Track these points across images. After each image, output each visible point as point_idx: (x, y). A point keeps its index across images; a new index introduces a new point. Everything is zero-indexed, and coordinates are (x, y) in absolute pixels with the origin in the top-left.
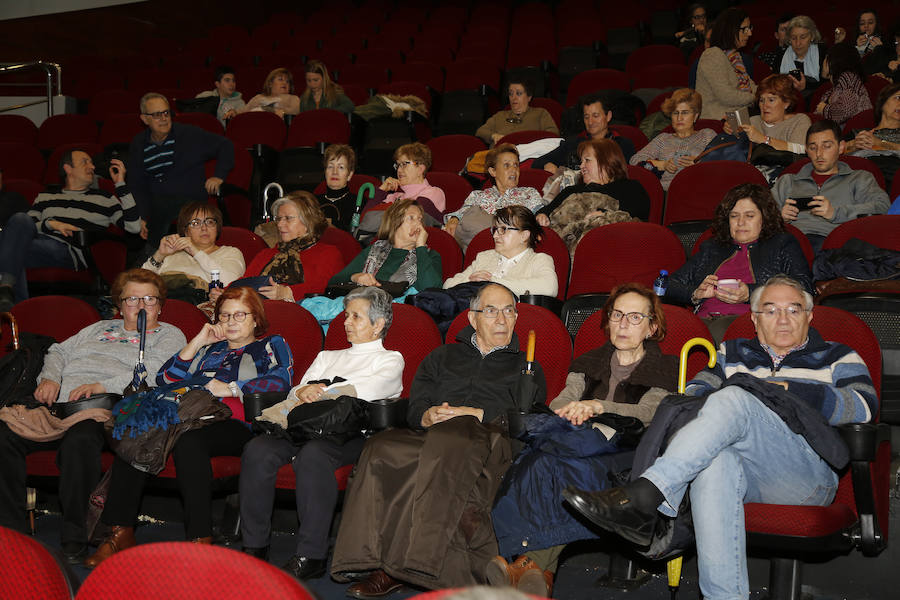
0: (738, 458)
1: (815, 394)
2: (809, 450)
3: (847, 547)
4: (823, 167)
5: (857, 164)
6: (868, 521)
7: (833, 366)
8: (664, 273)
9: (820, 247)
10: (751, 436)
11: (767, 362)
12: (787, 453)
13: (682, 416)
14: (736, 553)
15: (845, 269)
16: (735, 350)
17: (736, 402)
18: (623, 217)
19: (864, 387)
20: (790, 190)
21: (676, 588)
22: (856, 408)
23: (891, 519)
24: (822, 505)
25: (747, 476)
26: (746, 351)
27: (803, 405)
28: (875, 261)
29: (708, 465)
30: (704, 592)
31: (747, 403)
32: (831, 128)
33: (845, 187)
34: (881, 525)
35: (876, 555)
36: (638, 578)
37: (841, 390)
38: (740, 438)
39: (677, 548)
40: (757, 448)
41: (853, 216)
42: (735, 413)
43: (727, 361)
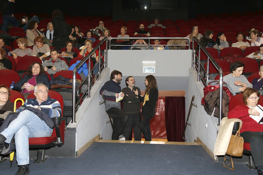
0: (27, 127)
1: (48, 111)
2: (45, 124)
3: (54, 145)
4: (55, 59)
5: (62, 59)
6: (59, 139)
7: (52, 104)
8: (13, 82)
9: (53, 77)
10: (31, 122)
11: (37, 104)
12: (40, 125)
13: (14, 118)
14: (26, 150)
15: (57, 82)
16: (30, 101)
17: (27, 113)
18: (3, 68)
19: (59, 109)
20: (47, 64)
21: (12, 161)
22: (56, 114)
23: (65, 138)
24: (48, 136)
25: (29, 131)
26: (32, 101)
27: (44, 113)
28: (64, 80)
29: (19, 130)
30: (18, 161)
31: (30, 114)
32: (56, 50)
33: (59, 64)
34: (62, 140)
35: (61, 146)
36: (3, 160)
37: (54, 109)
38: (28, 122)
39: (11, 151)
40: (32, 124)
41: (61, 70)
42: (27, 116)
43: (27, 104)
